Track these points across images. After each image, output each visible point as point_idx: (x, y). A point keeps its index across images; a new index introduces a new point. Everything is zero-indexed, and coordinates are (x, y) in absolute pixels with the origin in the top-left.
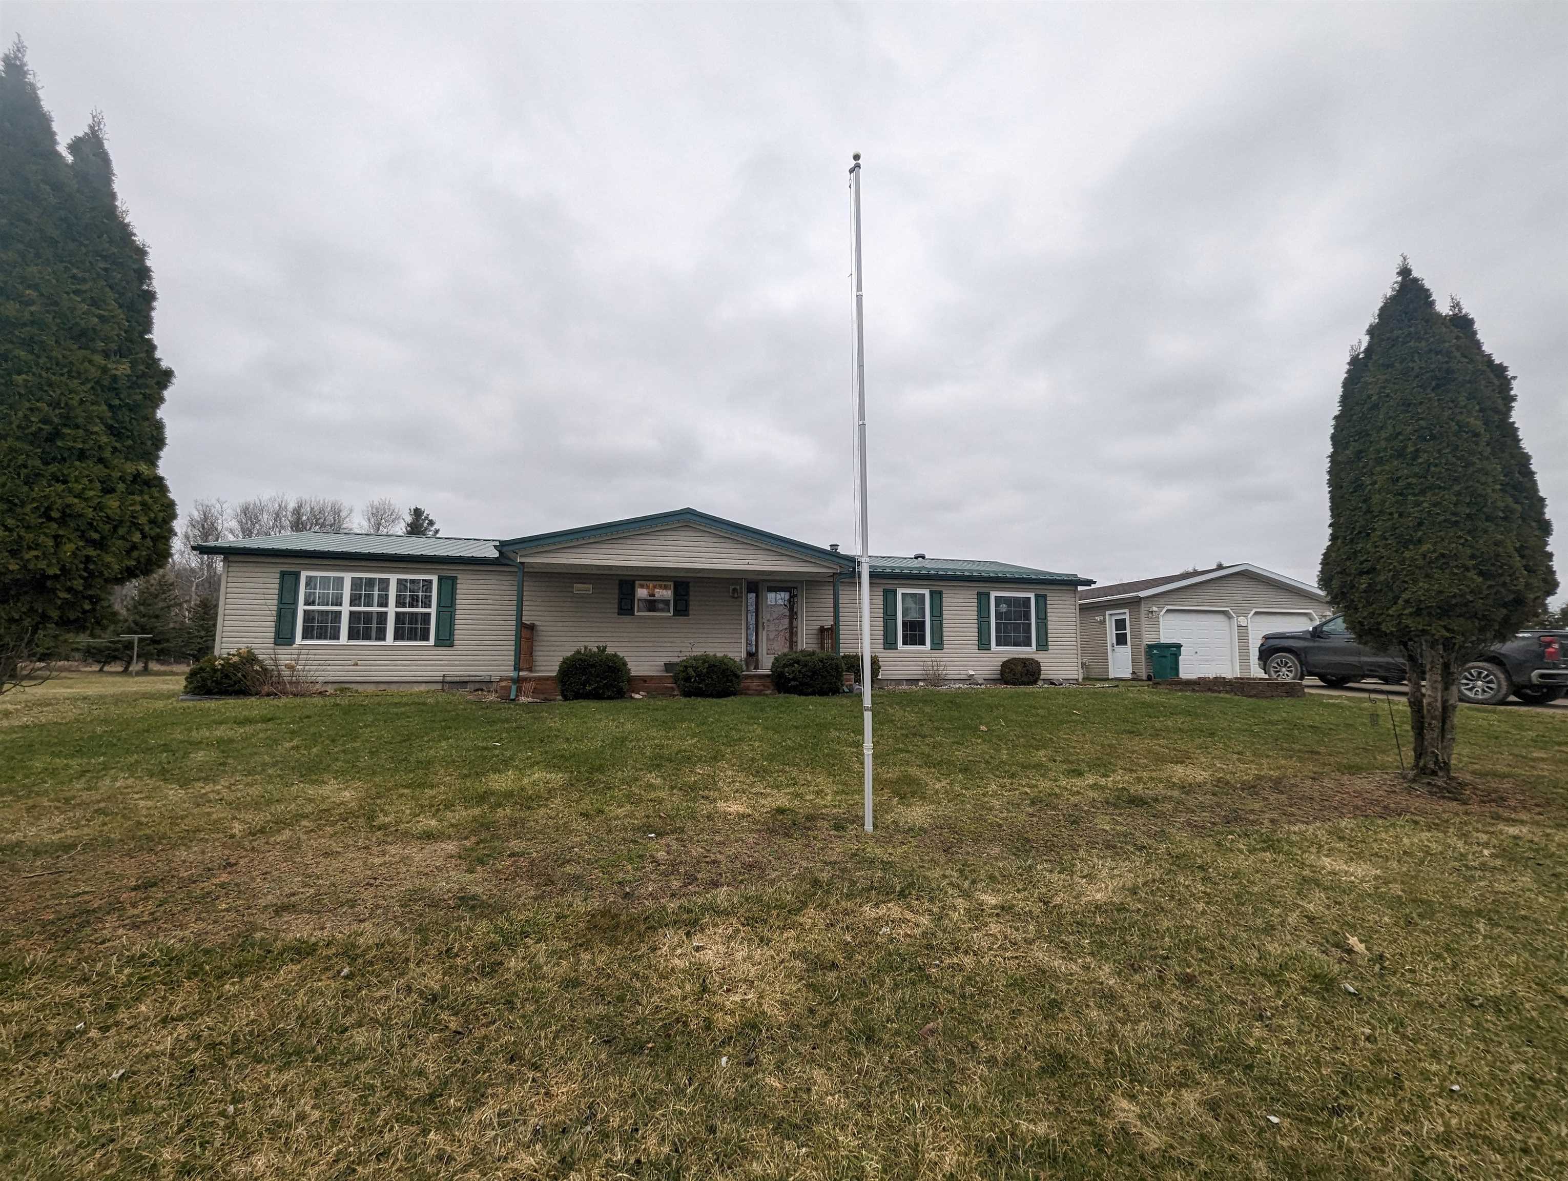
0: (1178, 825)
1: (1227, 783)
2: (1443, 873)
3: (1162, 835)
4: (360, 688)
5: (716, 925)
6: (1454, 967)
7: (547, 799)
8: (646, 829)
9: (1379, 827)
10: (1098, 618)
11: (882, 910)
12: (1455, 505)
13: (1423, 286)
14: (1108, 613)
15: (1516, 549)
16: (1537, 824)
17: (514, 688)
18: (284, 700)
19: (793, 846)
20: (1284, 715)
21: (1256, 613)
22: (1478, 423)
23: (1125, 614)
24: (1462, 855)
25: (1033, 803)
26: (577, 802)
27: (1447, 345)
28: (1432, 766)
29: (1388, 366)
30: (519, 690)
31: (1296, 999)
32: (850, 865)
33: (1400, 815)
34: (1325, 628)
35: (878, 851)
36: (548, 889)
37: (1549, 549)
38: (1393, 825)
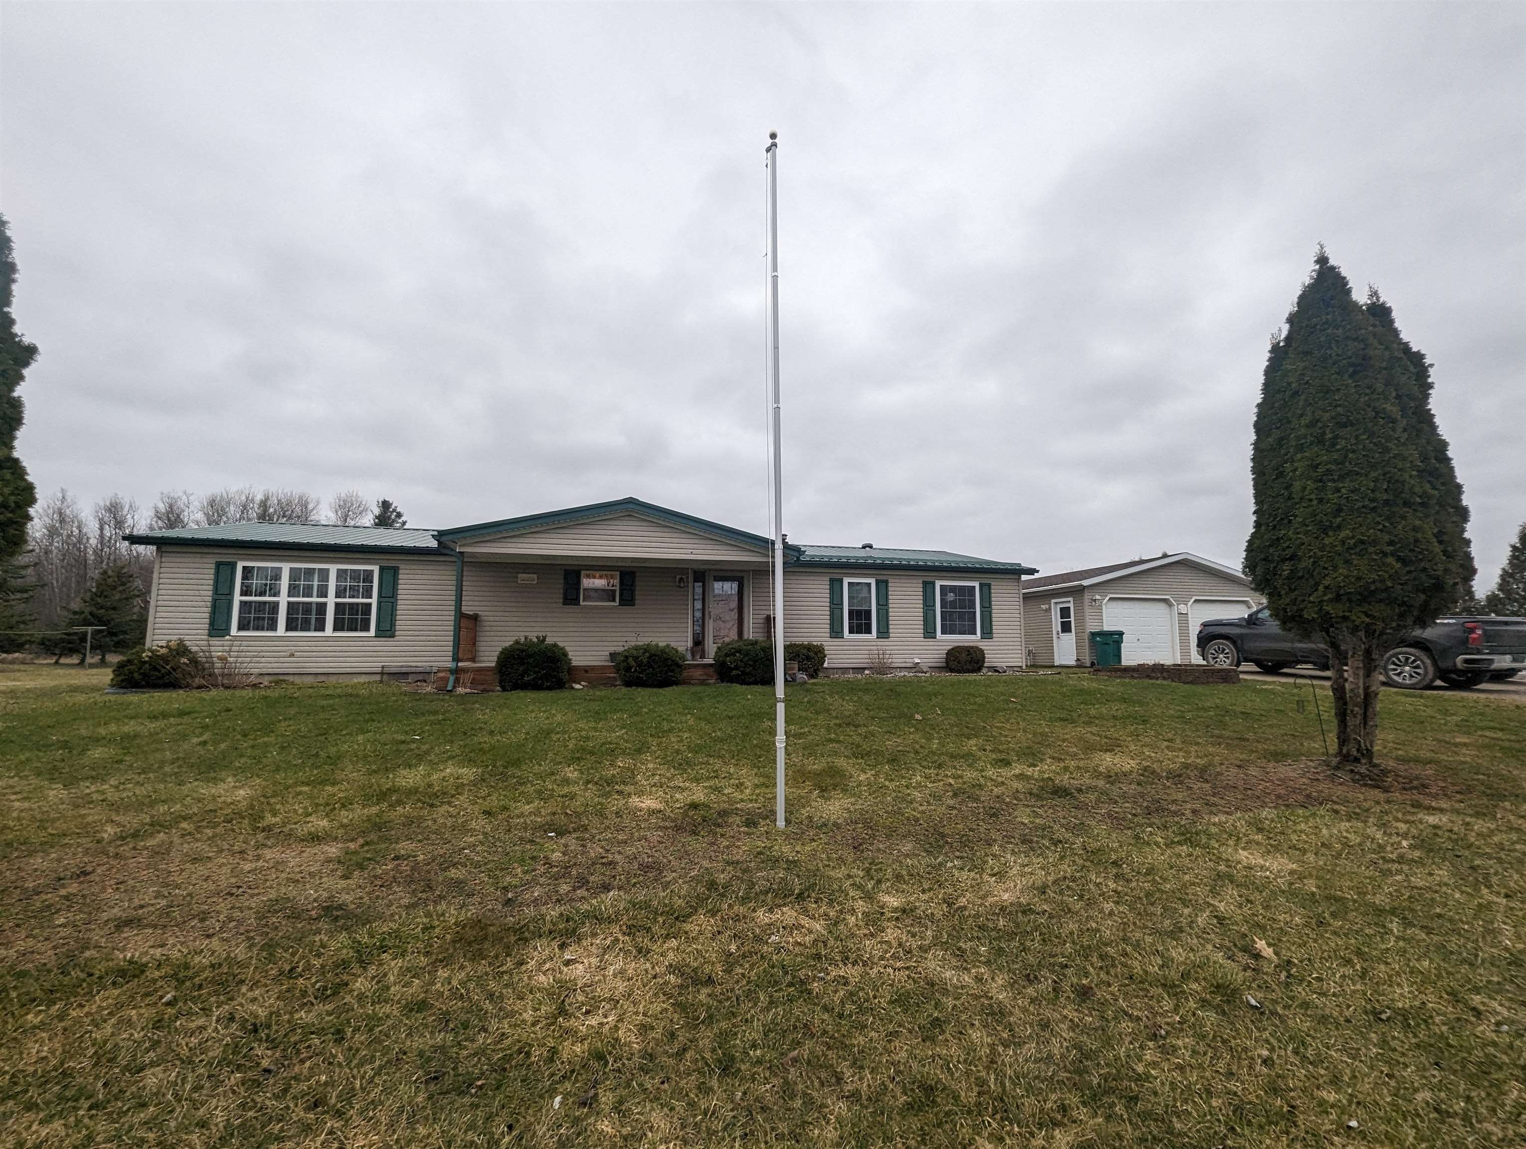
0: (1099, 817)
1: (1153, 772)
2: (1359, 867)
3: (1081, 828)
4: (297, 680)
5: (594, 935)
6: (1363, 975)
7: (453, 796)
8: (546, 828)
9: (1298, 816)
10: (1043, 607)
11: (777, 915)
12: (1373, 491)
13: (1339, 274)
14: (1053, 601)
15: (1435, 535)
16: (1458, 812)
17: (452, 678)
18: (214, 692)
19: (697, 844)
20: (1218, 701)
21: (1196, 601)
22: (1394, 409)
23: (1070, 602)
24: (1380, 846)
25: (955, 795)
26: (484, 798)
27: (1363, 331)
28: (1355, 753)
29: (1307, 353)
30: (457, 681)
31: (1194, 1014)
32: (753, 864)
33: (1321, 804)
34: (1260, 615)
35: (785, 849)
36: (424, 896)
37: (1466, 535)
38: (1314, 815)
